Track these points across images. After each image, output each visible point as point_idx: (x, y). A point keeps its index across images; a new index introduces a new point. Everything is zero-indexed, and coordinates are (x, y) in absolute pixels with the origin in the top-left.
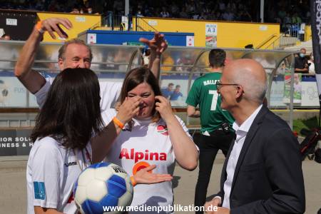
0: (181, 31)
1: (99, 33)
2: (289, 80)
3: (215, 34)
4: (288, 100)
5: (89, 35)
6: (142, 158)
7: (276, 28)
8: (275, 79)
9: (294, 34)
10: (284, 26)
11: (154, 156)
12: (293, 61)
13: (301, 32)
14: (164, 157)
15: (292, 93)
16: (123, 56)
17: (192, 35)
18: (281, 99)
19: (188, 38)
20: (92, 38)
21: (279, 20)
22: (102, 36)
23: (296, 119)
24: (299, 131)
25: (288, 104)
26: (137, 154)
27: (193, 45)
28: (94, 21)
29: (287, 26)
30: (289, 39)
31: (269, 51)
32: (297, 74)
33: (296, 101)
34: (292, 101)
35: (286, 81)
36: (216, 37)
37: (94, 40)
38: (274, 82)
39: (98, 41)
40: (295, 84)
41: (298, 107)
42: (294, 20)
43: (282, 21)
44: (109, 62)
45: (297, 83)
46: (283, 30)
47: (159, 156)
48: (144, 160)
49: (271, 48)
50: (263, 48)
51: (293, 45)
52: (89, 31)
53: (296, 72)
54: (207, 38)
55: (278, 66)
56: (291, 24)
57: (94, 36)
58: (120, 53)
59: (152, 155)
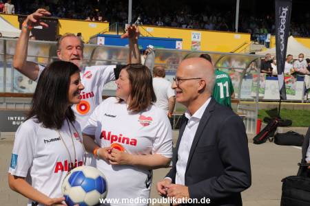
0: (172, 37)
1: (106, 37)
2: (256, 78)
3: (199, 40)
4: (254, 94)
5: (99, 38)
6: (116, 140)
7: (248, 36)
8: (245, 77)
9: (262, 42)
10: (253, 36)
11: (126, 141)
12: (259, 63)
13: (267, 40)
14: (134, 143)
15: (258, 88)
16: (124, 55)
17: (181, 40)
18: (250, 93)
19: (177, 42)
20: (101, 40)
21: (250, 30)
22: (109, 39)
23: (260, 109)
24: (262, 119)
25: (255, 97)
26: (113, 136)
27: (181, 48)
28: (103, 27)
29: (257, 36)
30: (257, 46)
31: (241, 55)
32: (262, 74)
33: (260, 95)
34: (258, 95)
35: (254, 79)
36: (199, 43)
37: (103, 43)
38: (243, 80)
39: (106, 43)
40: (260, 82)
41: (261, 100)
42: (262, 31)
43: (253, 32)
44: (113, 59)
45: (262, 81)
46: (253, 39)
47: (130, 141)
48: (117, 142)
49: (243, 52)
50: (237, 52)
51: (261, 50)
52: (99, 35)
53: (262, 72)
54: (193, 43)
55: (248, 67)
56: (260, 34)
57: (103, 39)
58: (122, 53)
59: (124, 139)
